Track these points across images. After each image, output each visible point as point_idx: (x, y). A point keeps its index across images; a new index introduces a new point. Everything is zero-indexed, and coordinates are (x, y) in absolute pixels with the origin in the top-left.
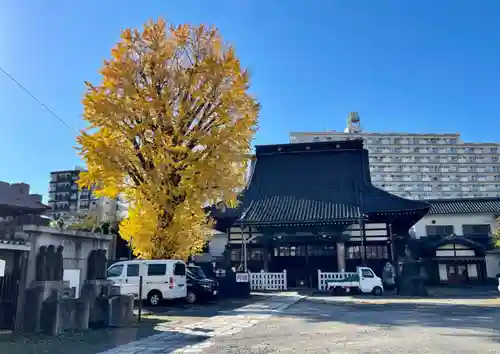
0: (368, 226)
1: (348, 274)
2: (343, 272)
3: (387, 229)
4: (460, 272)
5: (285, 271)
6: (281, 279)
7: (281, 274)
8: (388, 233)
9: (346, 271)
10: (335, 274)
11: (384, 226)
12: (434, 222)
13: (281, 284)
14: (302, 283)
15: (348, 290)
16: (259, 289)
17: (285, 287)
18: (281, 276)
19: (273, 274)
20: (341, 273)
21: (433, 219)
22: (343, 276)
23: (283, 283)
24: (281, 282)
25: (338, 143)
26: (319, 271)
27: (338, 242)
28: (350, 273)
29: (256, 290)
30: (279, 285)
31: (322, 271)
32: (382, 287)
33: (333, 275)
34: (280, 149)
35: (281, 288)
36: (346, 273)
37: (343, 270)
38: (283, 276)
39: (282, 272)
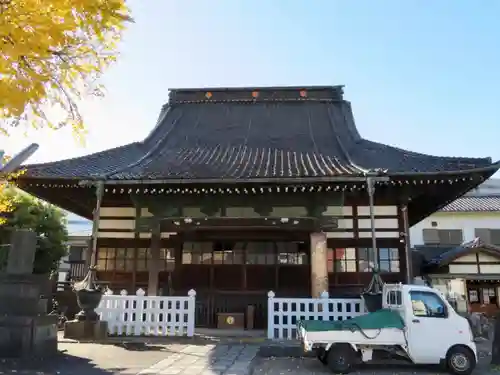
0: (362, 210)
2: (325, 298)
3: (399, 216)
4: (486, 299)
5: (192, 293)
7: (182, 299)
8: (401, 223)
9: (332, 295)
10: (307, 301)
11: (392, 210)
12: (434, 224)
13: (181, 323)
14: (230, 320)
15: (367, 356)
16: (128, 332)
17: (191, 332)
18: (182, 305)
19: (166, 299)
20: (320, 301)
21: (434, 220)
22: (326, 308)
23: (186, 320)
24: (181, 318)
25: (304, 89)
26: (271, 294)
27: (313, 231)
28: (340, 301)
29: (124, 334)
30: (177, 324)
31: (276, 296)
32: (473, 346)
33: (303, 306)
34: (209, 95)
35: (180, 333)
36: (332, 301)
37: (325, 294)
38: (186, 304)
39: (186, 295)
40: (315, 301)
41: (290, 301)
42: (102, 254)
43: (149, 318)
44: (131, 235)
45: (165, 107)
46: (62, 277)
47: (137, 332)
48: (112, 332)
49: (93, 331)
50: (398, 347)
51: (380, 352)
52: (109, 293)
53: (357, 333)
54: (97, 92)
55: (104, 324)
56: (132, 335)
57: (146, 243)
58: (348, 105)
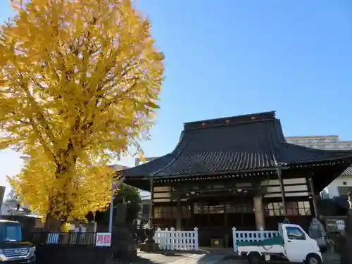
0: (286, 181)
1: (267, 232)
2: (262, 231)
3: (307, 184)
5: (196, 229)
6: (192, 238)
7: (191, 232)
8: (309, 188)
9: (266, 229)
10: (253, 232)
11: (303, 180)
12: (345, 183)
13: (192, 244)
14: (217, 242)
15: (268, 258)
16: (168, 249)
17: (197, 248)
18: (192, 235)
19: (184, 232)
20: (259, 232)
21: (345, 181)
22: (262, 236)
23: (194, 242)
24: (192, 241)
25: (253, 115)
26: (234, 229)
27: (254, 196)
28: (270, 232)
29: (166, 250)
30: (190, 244)
31: (237, 230)
32: (320, 254)
33: (250, 235)
34: (203, 124)
35: (192, 249)
36: (265, 232)
37: (262, 228)
38: (194, 234)
39: (193, 230)
40: (257, 232)
41: (244, 232)
42: (156, 211)
43: (177, 241)
44: (169, 200)
45: (182, 132)
46: (139, 222)
47: (172, 249)
48: (161, 249)
49: (152, 248)
50: (281, 254)
51: (274, 256)
52: (159, 229)
53: (261, 247)
54: (148, 139)
55: (157, 244)
56: (170, 250)
57: (175, 204)
58: (278, 121)
